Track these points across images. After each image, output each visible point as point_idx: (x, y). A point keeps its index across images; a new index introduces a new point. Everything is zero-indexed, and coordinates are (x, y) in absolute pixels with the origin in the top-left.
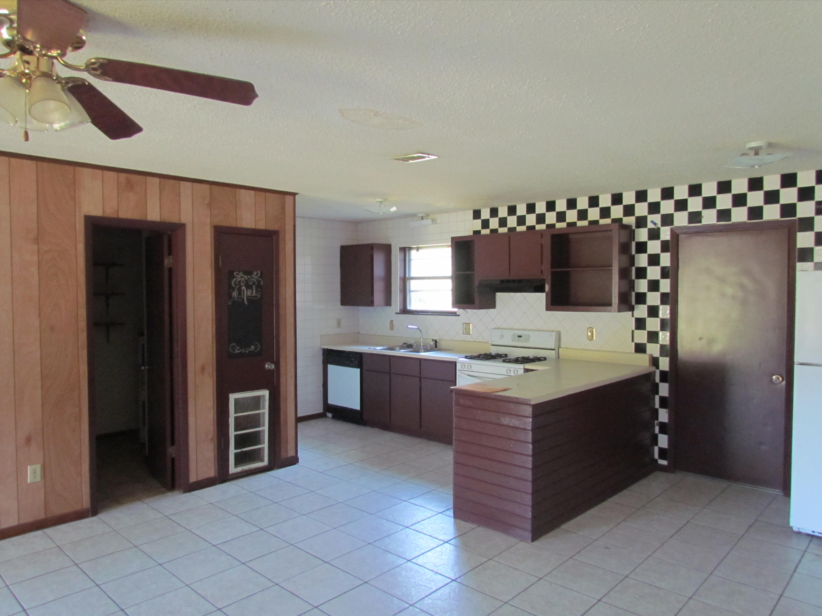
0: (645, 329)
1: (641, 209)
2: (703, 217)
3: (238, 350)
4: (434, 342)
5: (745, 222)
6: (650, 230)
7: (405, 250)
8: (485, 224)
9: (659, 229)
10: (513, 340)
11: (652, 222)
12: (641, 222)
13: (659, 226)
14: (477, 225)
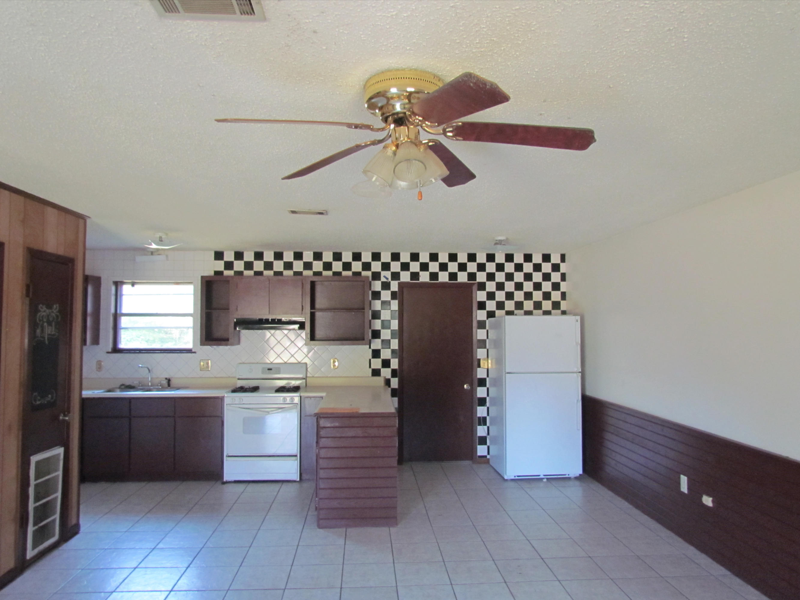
0: (380, 357)
1: (376, 266)
2: (420, 276)
3: (39, 400)
4: (167, 381)
5: (447, 282)
6: (383, 283)
7: (118, 284)
8: (229, 266)
9: (390, 282)
10: (263, 373)
11: (385, 277)
12: (376, 276)
13: (390, 279)
14: (220, 266)
